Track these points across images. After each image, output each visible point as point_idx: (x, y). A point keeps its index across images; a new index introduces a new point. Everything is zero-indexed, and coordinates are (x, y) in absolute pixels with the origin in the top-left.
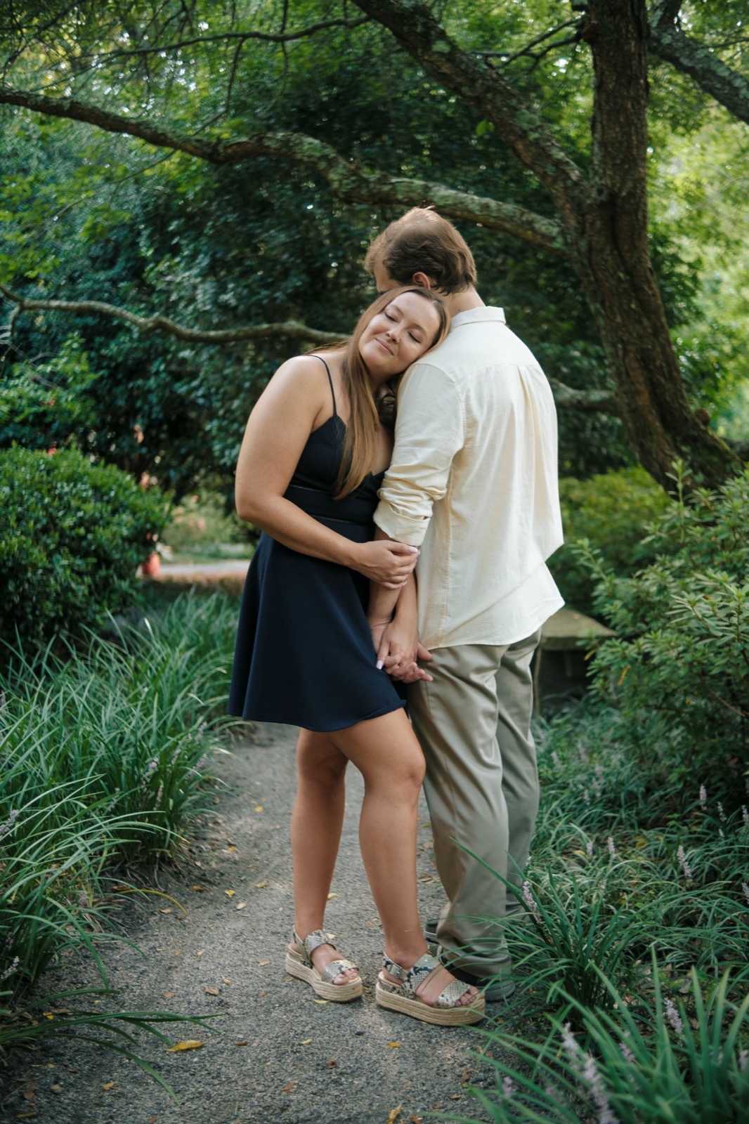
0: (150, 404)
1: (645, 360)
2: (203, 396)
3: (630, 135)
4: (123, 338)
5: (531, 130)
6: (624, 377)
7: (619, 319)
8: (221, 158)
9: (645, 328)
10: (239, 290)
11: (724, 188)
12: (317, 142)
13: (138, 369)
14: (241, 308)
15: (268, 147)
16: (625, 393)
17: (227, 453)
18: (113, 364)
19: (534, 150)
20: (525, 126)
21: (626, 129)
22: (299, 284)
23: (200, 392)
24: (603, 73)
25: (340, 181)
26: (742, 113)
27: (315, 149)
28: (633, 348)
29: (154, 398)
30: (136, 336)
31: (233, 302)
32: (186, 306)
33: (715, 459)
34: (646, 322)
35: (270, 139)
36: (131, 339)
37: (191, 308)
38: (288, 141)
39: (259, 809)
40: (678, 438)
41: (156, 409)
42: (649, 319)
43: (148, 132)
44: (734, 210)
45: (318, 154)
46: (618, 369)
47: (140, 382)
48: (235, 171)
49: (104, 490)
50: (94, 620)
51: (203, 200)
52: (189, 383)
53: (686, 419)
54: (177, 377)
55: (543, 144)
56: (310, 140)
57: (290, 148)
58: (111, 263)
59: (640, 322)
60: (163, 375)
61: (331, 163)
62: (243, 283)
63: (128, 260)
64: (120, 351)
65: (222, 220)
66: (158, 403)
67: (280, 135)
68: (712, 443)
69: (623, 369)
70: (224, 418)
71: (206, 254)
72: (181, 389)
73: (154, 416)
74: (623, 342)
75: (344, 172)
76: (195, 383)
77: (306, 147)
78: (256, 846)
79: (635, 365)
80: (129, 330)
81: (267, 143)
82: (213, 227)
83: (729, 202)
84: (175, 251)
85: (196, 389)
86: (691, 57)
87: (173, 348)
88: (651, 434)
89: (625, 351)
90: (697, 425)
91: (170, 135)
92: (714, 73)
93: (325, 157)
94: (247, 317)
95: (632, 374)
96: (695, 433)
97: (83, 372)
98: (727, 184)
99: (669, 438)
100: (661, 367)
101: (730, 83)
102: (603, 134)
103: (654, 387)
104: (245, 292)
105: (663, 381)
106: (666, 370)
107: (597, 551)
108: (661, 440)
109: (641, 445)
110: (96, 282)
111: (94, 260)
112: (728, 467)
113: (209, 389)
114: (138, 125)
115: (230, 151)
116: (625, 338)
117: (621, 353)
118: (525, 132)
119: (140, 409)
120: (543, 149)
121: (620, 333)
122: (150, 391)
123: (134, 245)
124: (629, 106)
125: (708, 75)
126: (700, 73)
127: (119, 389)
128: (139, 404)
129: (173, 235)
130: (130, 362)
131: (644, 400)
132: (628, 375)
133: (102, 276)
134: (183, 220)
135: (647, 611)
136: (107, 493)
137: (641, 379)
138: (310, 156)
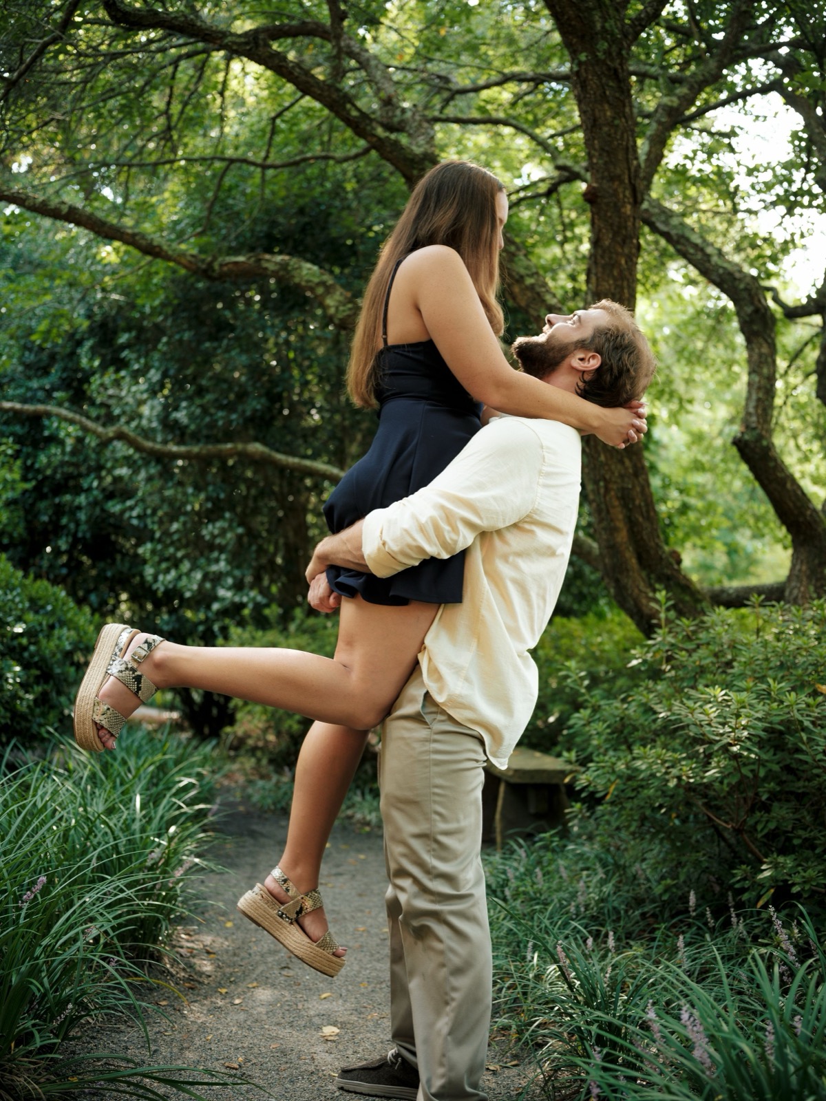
0: (78, 524)
1: (625, 498)
2: (139, 517)
3: (622, 288)
4: (54, 450)
5: (528, 275)
6: (604, 514)
7: (602, 458)
8: (215, 275)
9: (626, 469)
10: (193, 409)
11: (678, 348)
12: (315, 268)
13: (68, 483)
14: (193, 427)
15: (266, 269)
16: (604, 529)
17: (161, 577)
18: (40, 477)
19: (529, 294)
20: (522, 271)
21: (619, 283)
22: (259, 407)
23: (135, 513)
24: (600, 230)
25: (337, 308)
26: (714, 277)
27: (314, 275)
28: (614, 487)
29: (82, 516)
30: (68, 449)
31: (185, 421)
32: (128, 423)
33: (687, 598)
34: (627, 462)
35: (268, 261)
36: (63, 453)
37: (134, 424)
38: (287, 264)
39: (229, 925)
40: (653, 576)
41: (83, 527)
42: (631, 460)
43: (143, 242)
44: (687, 369)
45: (316, 280)
46: (598, 505)
47: (68, 497)
48: (197, 289)
49: (41, 603)
50: (39, 733)
51: (160, 314)
52: (123, 502)
53: (661, 559)
54: (110, 496)
55: (538, 289)
56: (309, 265)
57: (288, 272)
58: (46, 372)
59: (622, 462)
60: (95, 493)
61: (329, 290)
62: (198, 401)
63: (64, 370)
64: (49, 464)
65: (177, 337)
66: (87, 522)
67: (279, 258)
68: (684, 582)
69: (603, 506)
70: (159, 541)
71: (158, 369)
72: (115, 507)
73: (80, 535)
74: (605, 480)
75: (341, 299)
76: (129, 503)
77: (305, 272)
78: (235, 955)
79: (616, 503)
80: (62, 443)
81: (265, 265)
82: (167, 343)
83: (683, 362)
84: (121, 364)
85: (131, 508)
86: (666, 223)
87: (109, 465)
88: (628, 570)
89: (607, 490)
90: (671, 564)
91: (165, 248)
92: (688, 240)
93: (323, 283)
94: (195, 437)
95: (612, 511)
96: (669, 572)
97: (14, 481)
98: (682, 343)
99: (644, 574)
100: (640, 507)
101: (702, 250)
102: (598, 285)
103: (632, 524)
104: (198, 411)
105: (641, 519)
106: (644, 509)
107: (583, 674)
108: (636, 579)
109: (617, 581)
110: (29, 389)
111: (27, 366)
112: (699, 606)
113: (145, 510)
114: (134, 235)
115: (225, 269)
116: (607, 477)
117: (602, 491)
118: (522, 277)
119: (65, 527)
120: (538, 294)
121: (603, 472)
122: (79, 508)
123: (73, 355)
124: (623, 262)
125: (682, 241)
126: (675, 238)
127: (42, 505)
128: (64, 521)
129: (123, 347)
130: (58, 476)
131: (622, 536)
132: (608, 512)
133: (35, 384)
134: (134, 333)
135: (630, 733)
136: (43, 607)
137: (621, 517)
138: (308, 281)
